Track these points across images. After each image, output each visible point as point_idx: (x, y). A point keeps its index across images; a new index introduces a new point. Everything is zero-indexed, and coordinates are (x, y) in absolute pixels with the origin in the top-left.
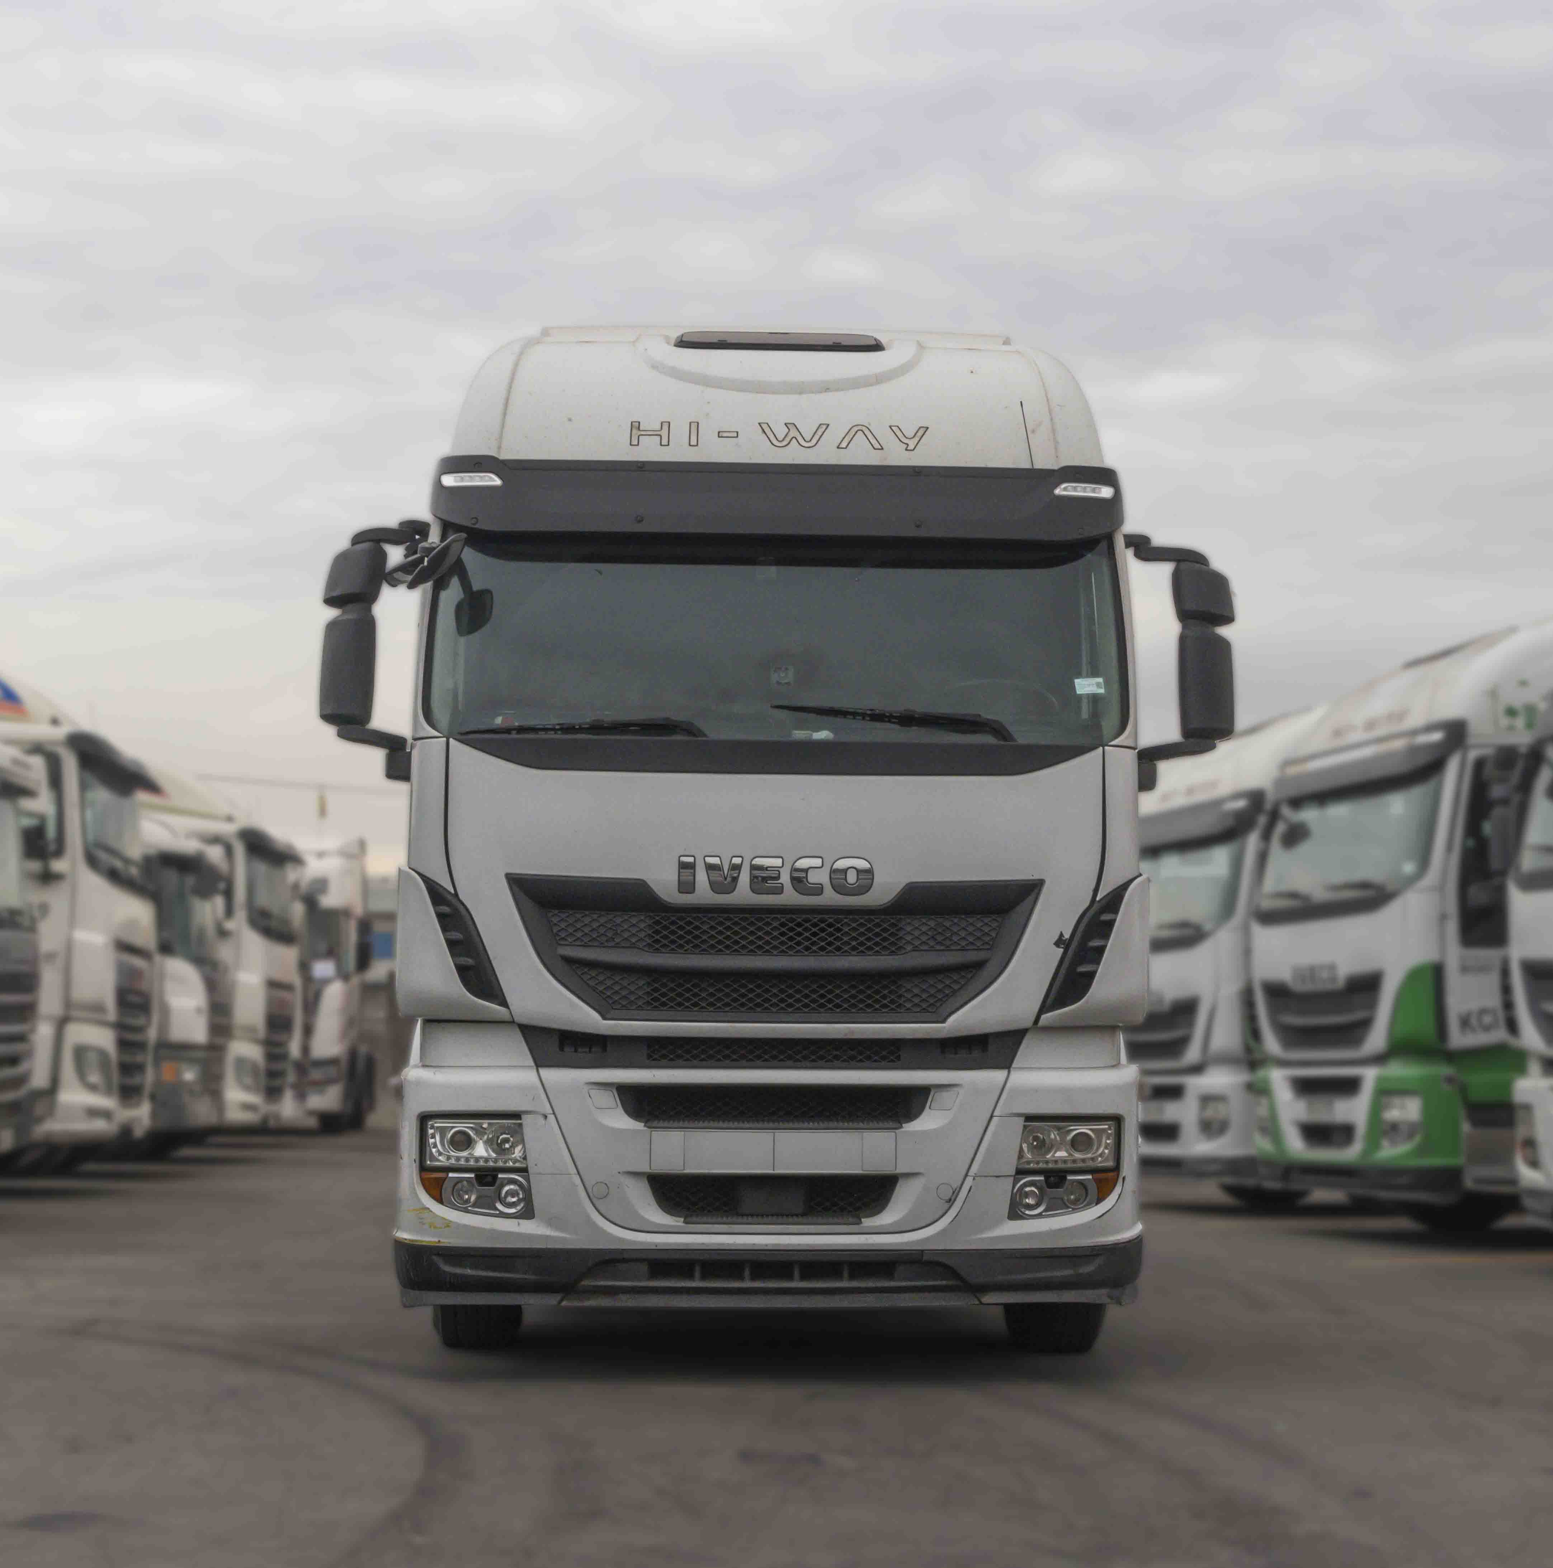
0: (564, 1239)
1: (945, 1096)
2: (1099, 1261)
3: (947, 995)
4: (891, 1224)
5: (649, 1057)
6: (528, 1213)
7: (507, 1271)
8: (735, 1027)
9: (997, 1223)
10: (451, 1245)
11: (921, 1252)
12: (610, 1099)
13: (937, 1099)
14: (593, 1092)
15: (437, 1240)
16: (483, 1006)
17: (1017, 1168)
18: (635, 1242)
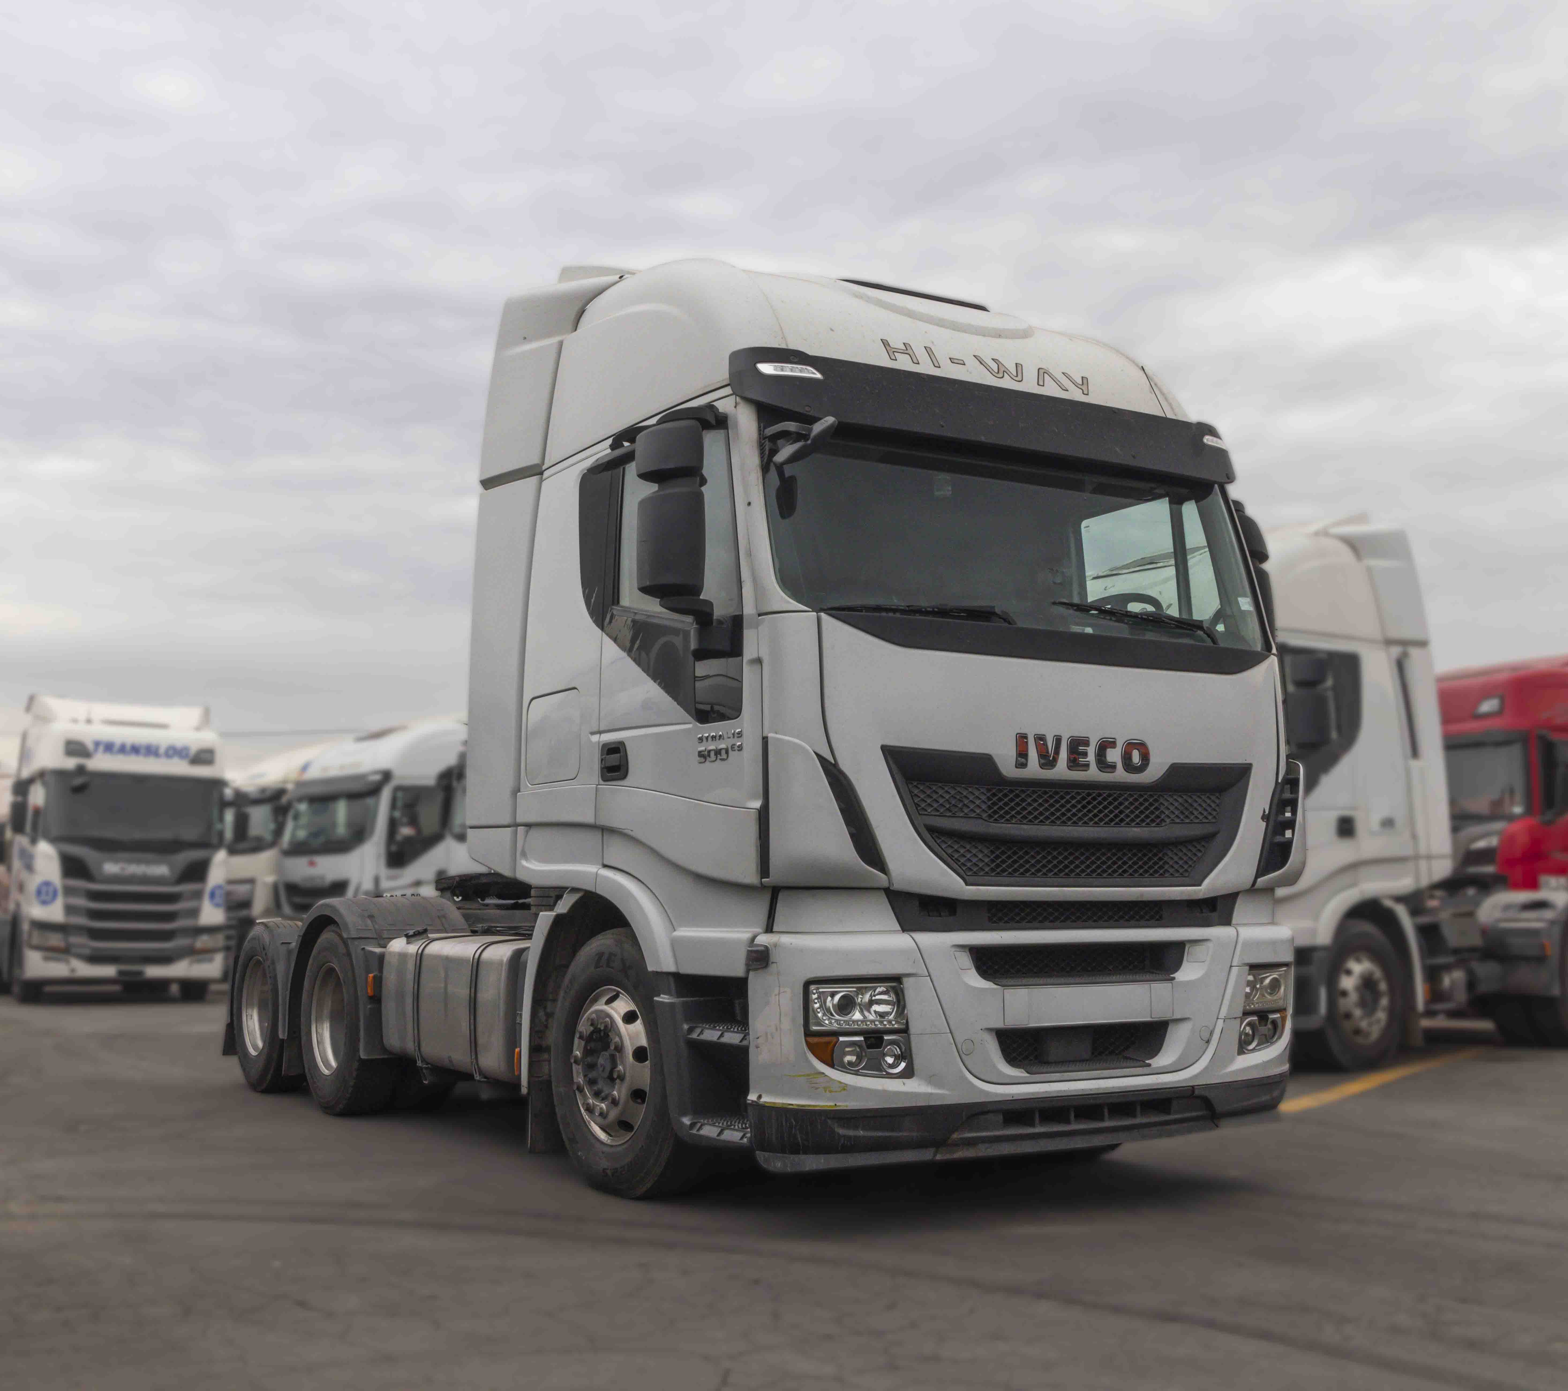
0: (942, 1096)
1: (1198, 950)
3: (1195, 862)
4: (1171, 1064)
5: (990, 919)
6: (908, 1074)
7: (893, 1130)
8: (1064, 891)
9: (1232, 1060)
10: (848, 1108)
11: (1191, 1088)
12: (966, 960)
13: (1190, 953)
14: (958, 954)
15: (833, 1104)
16: (871, 872)
17: (1244, 1010)
18: (996, 1095)
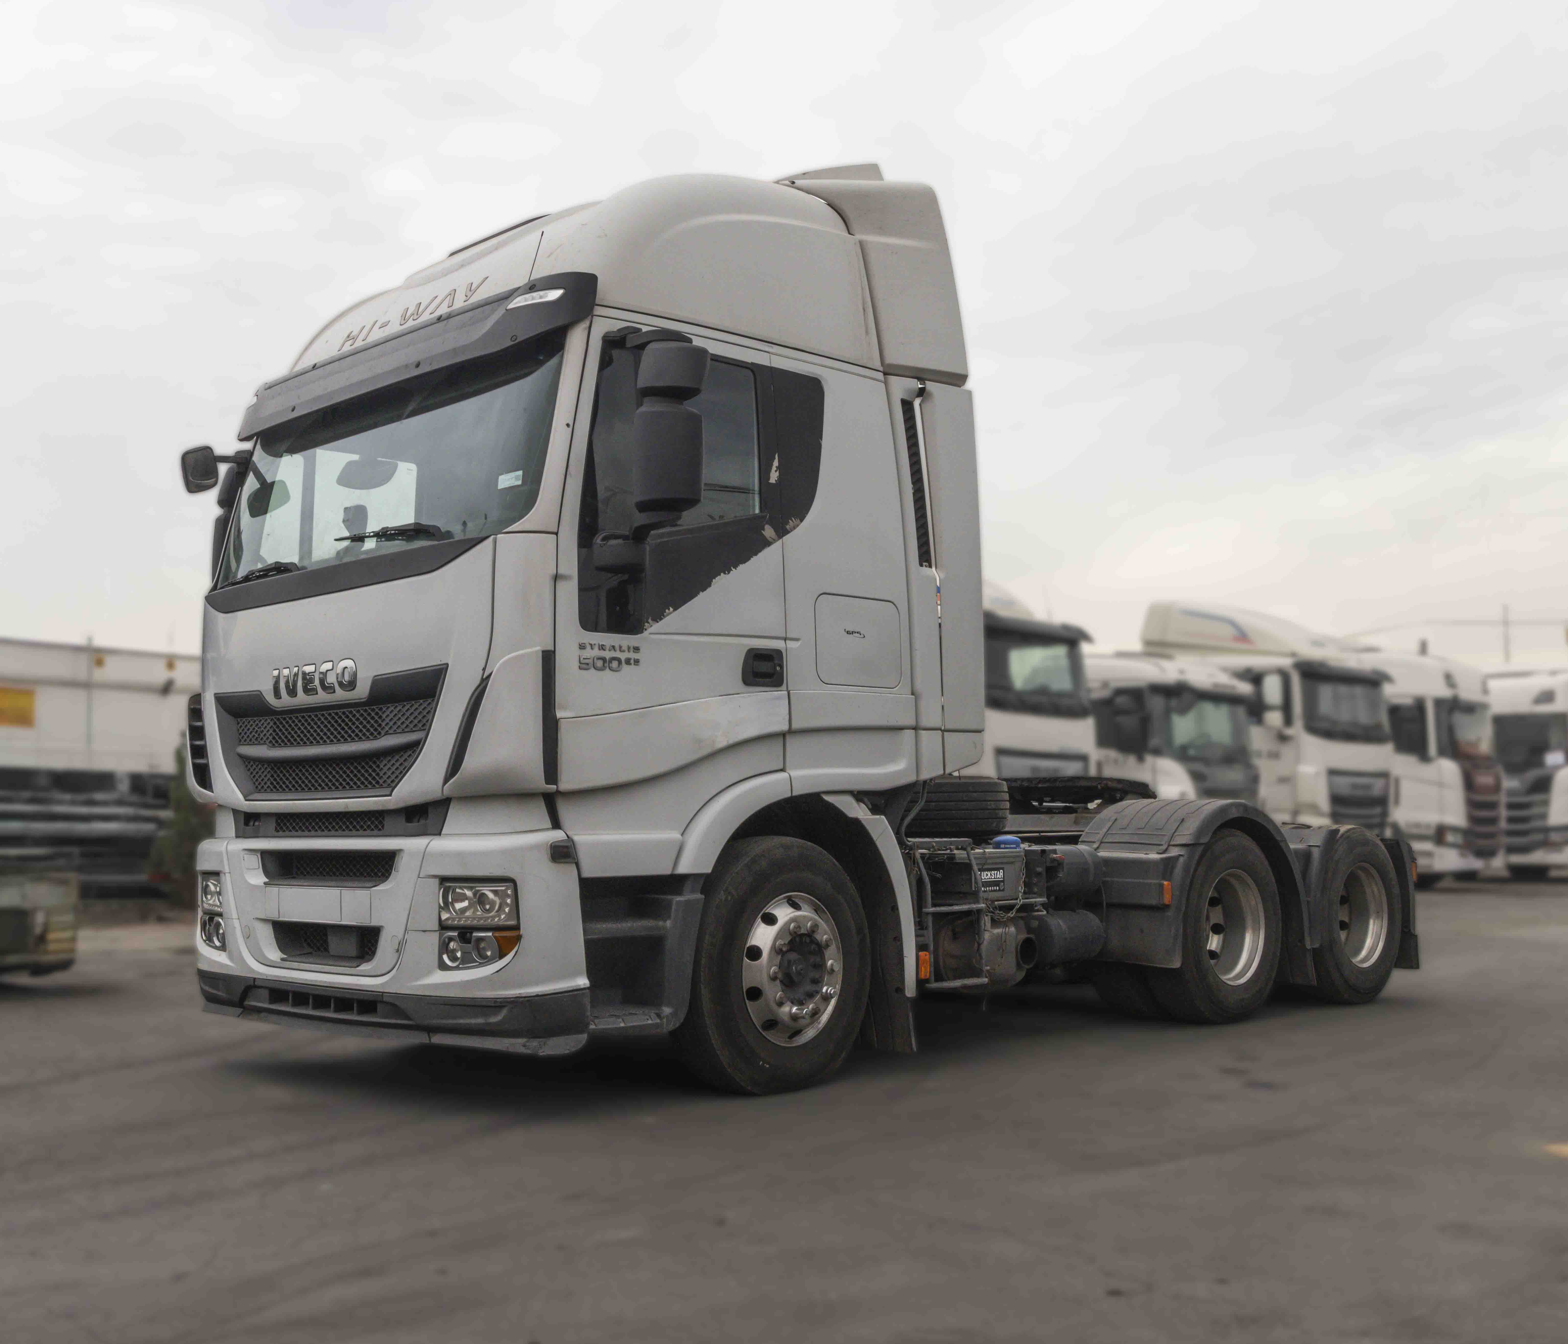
0: (232, 967)
1: (399, 860)
2: (504, 1012)
4: (376, 969)
5: (276, 829)
6: (224, 947)
9: (429, 973)
11: (382, 993)
12: (255, 861)
14: (246, 857)
16: (205, 793)
17: (439, 923)
18: (263, 973)
